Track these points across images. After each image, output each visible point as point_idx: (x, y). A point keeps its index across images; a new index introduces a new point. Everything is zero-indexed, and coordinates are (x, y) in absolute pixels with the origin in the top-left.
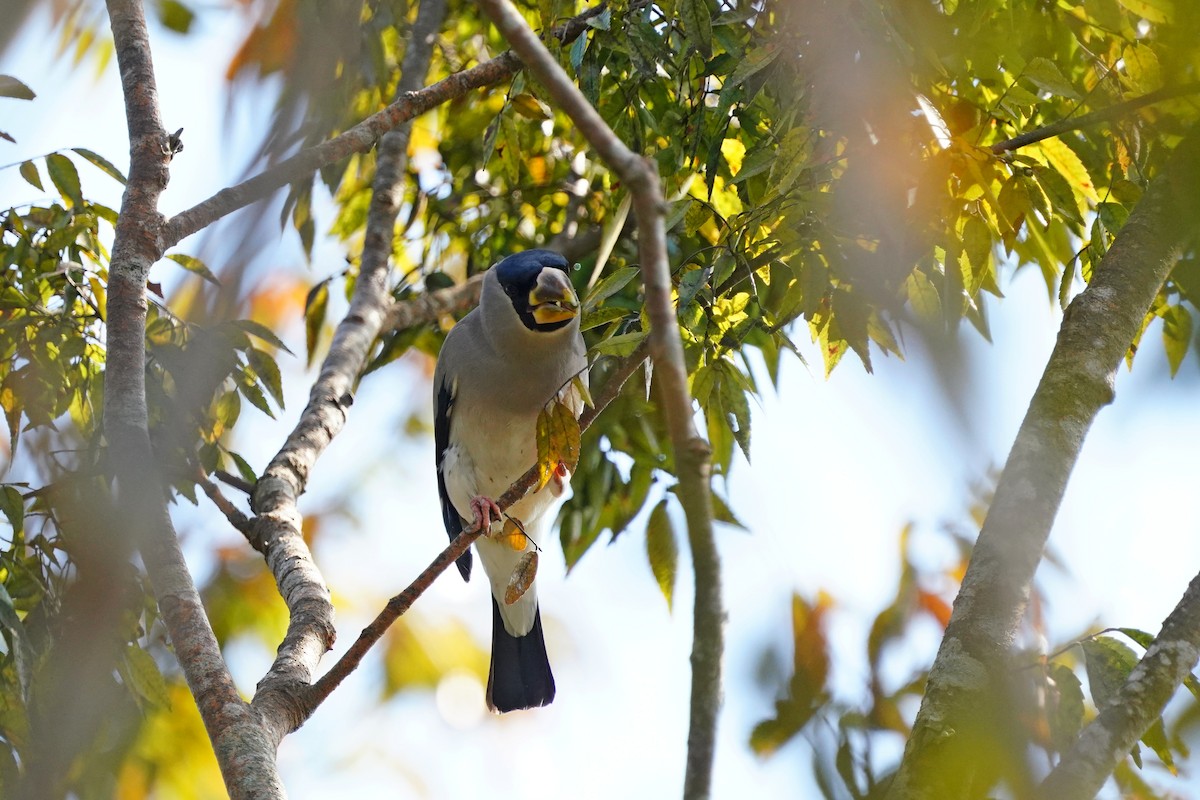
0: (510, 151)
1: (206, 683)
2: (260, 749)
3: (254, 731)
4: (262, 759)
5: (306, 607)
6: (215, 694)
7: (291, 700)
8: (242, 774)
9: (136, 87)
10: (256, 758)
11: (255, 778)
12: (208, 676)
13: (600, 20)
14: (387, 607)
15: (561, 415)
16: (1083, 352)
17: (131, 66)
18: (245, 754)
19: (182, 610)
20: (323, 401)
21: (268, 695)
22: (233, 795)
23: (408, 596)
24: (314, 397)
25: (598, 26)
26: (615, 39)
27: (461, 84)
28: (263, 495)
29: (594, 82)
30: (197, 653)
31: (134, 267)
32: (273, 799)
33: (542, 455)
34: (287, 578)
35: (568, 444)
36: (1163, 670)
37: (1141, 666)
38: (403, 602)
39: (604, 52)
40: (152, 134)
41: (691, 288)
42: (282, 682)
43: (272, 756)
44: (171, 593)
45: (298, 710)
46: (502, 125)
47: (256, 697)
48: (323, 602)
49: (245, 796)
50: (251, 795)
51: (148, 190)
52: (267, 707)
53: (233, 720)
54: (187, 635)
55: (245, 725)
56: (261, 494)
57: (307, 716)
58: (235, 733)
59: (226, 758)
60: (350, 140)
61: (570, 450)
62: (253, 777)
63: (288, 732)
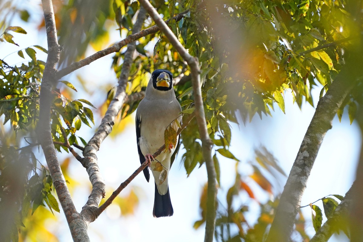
0: (161, 52)
1: (67, 207)
2: (83, 227)
3: (81, 221)
4: (83, 230)
5: (97, 185)
6: (70, 210)
7: (92, 212)
8: (77, 234)
9: (50, 32)
10: (81, 230)
11: (81, 235)
12: (67, 205)
13: (187, 15)
14: (120, 186)
15: (171, 131)
16: (323, 114)
17: (49, 26)
18: (78, 228)
19: (60, 185)
20: (105, 124)
21: (85, 211)
22: (74, 240)
23: (126, 182)
24: (103, 123)
25: (186, 16)
26: (192, 20)
27: (146, 32)
28: (87, 151)
29: (185, 32)
30: (65, 198)
31: (48, 85)
32: (86, 241)
33: (166, 142)
34: (92, 176)
35: (173, 139)
36: (345, 208)
37: (339, 207)
38: (125, 184)
39: (189, 23)
40: (54, 46)
41: (210, 94)
42: (89, 207)
43: (86, 229)
44: (57, 180)
45: (94, 215)
46: (159, 45)
47: (82, 211)
48: (102, 184)
49: (78, 241)
50: (79, 240)
51: (53, 62)
52: (85, 214)
53: (75, 218)
54: (62, 193)
55: (78, 220)
56: (86, 151)
57: (97, 217)
58: (75, 222)
59: (73, 229)
60: (113, 48)
61: (174, 141)
62: (80, 235)
63: (91, 222)
